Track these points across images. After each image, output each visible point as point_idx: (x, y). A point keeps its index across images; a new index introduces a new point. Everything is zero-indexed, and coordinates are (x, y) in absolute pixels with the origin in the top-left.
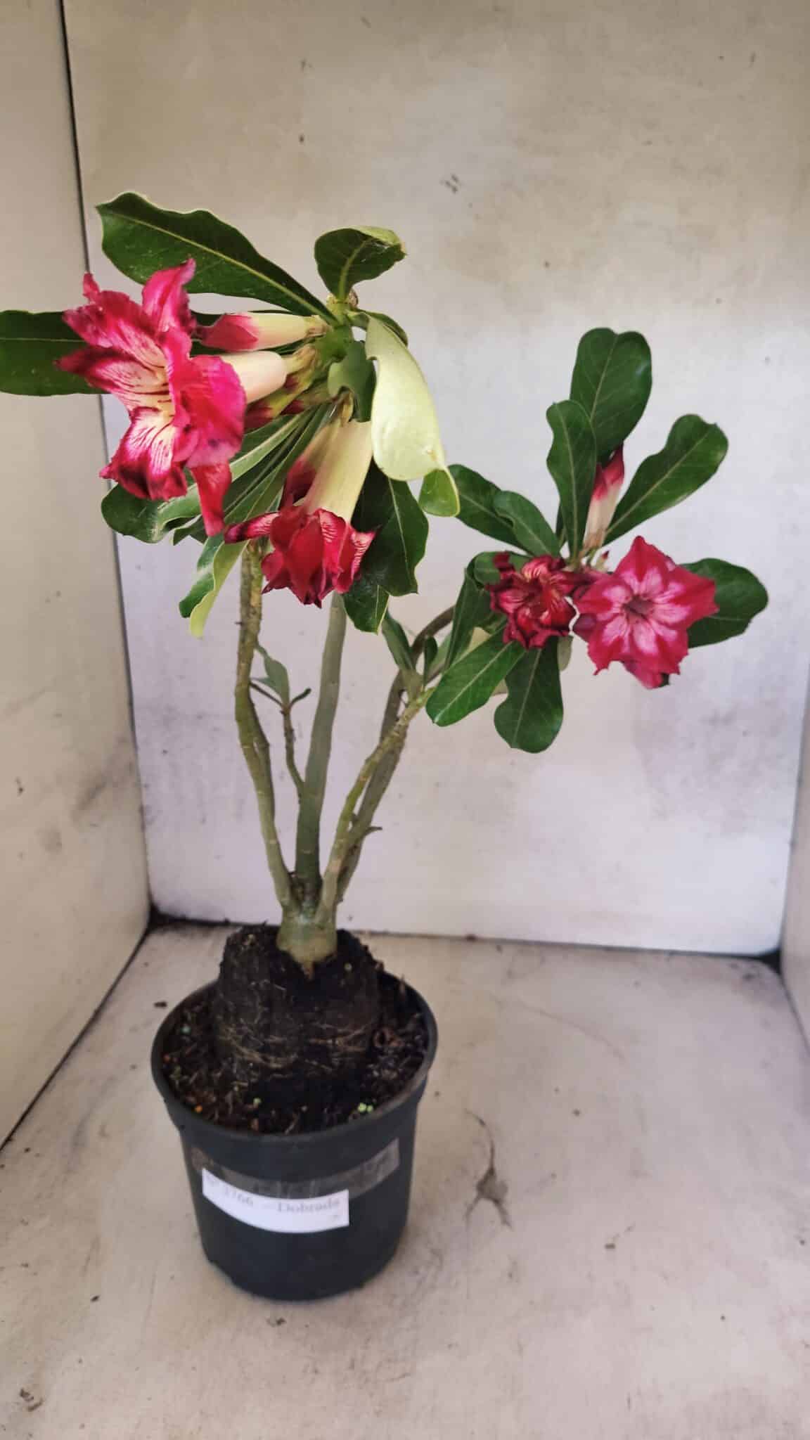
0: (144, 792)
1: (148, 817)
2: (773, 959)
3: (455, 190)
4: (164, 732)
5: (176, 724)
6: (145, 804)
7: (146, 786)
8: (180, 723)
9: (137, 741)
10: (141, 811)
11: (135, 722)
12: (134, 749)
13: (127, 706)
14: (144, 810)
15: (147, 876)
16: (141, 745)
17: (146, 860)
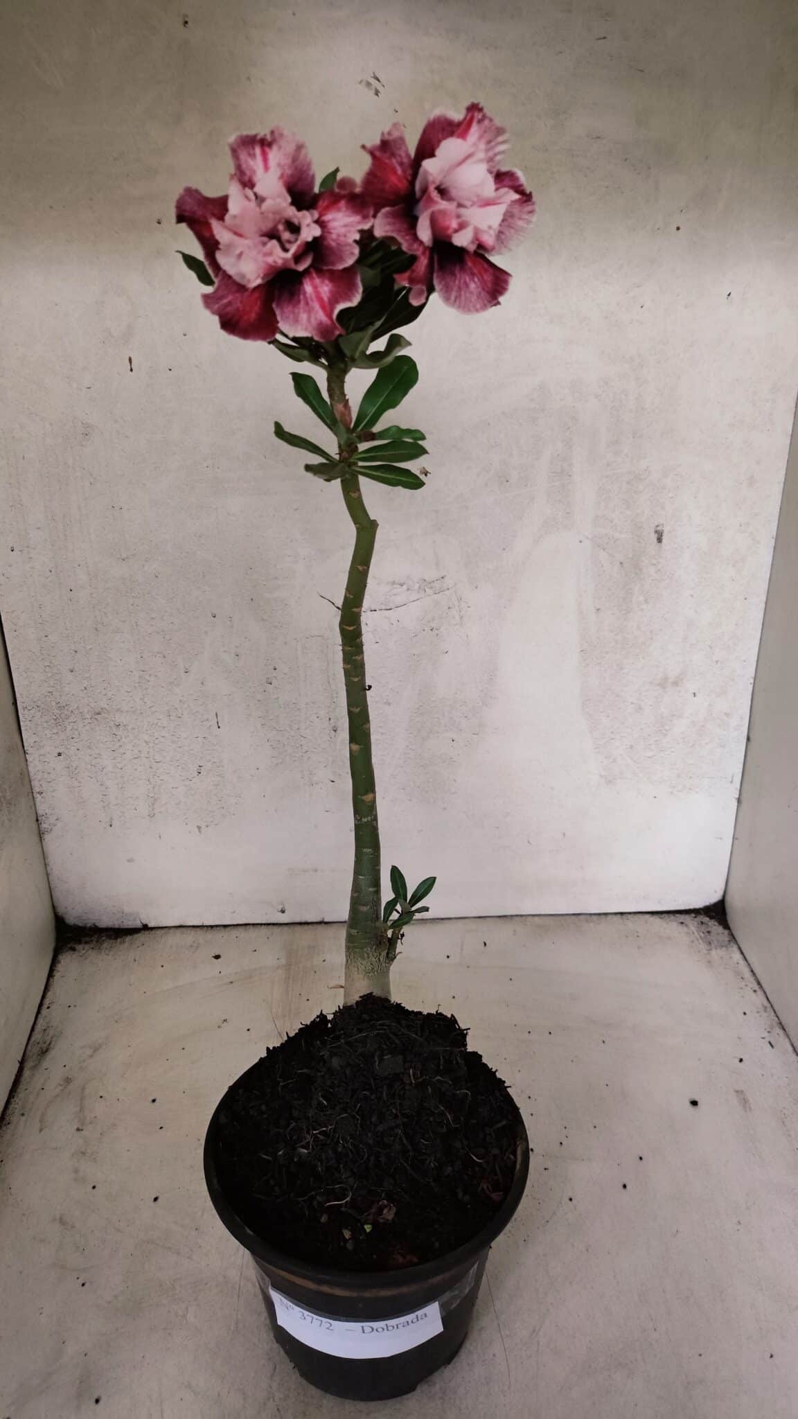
0: (38, 798)
1: (44, 826)
2: (717, 912)
3: (377, 93)
4: (57, 733)
5: (69, 722)
6: (40, 812)
7: (41, 793)
8: (74, 722)
9: (25, 744)
10: (37, 820)
11: (22, 724)
12: (23, 755)
13: (12, 708)
14: (39, 818)
15: (50, 888)
16: (30, 749)
17: (47, 871)
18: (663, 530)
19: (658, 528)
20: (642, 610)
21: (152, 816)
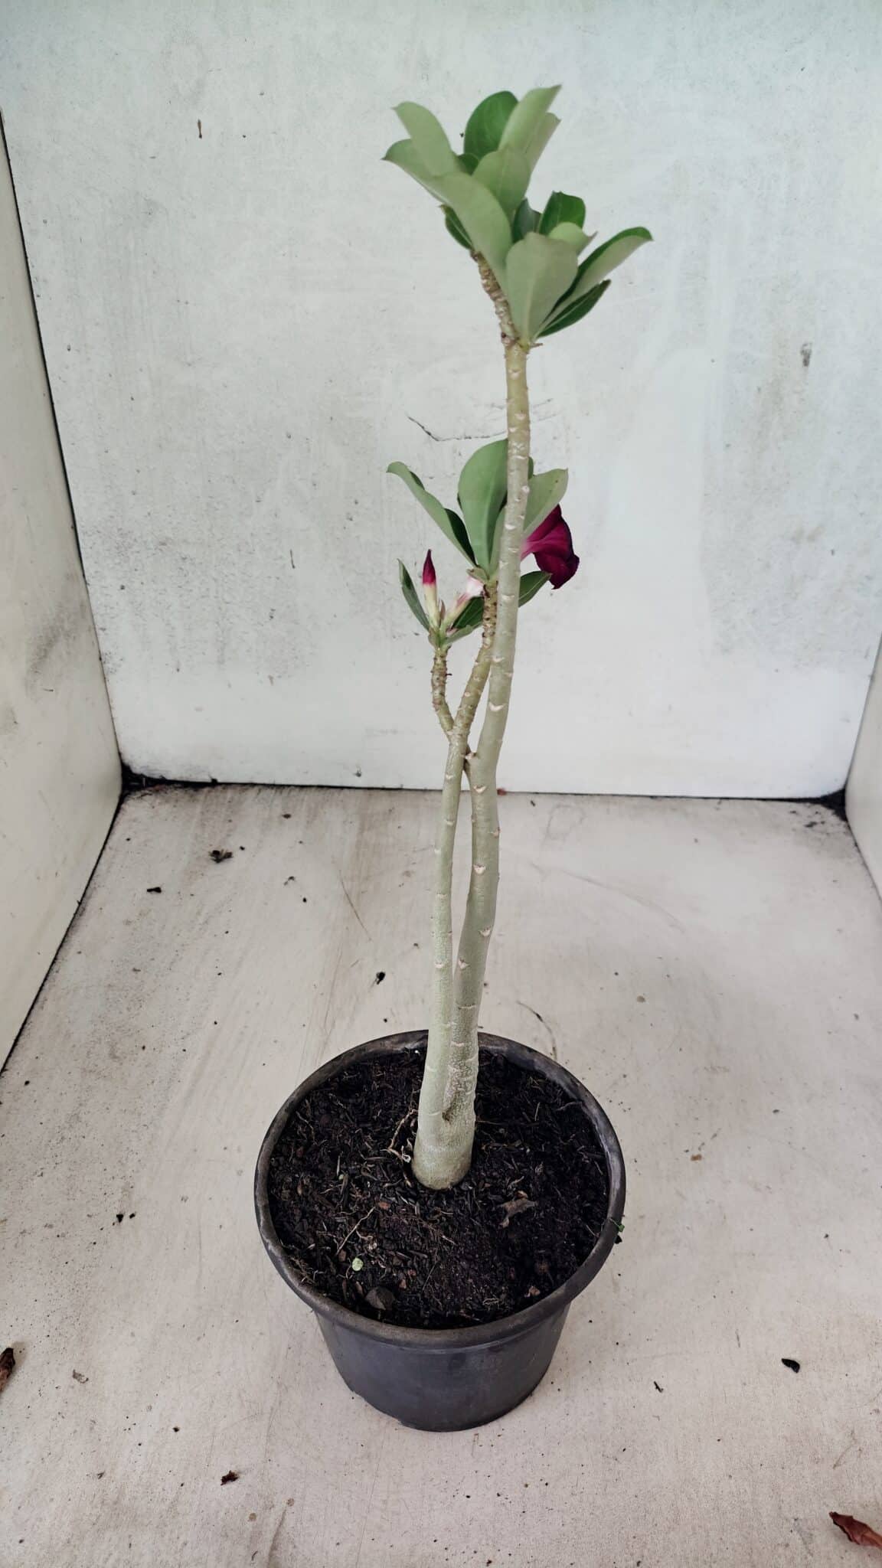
0: (101, 634)
1: (108, 666)
2: (836, 802)
4: (119, 563)
5: (132, 553)
6: (103, 650)
7: (104, 629)
8: (138, 552)
9: (86, 574)
10: (100, 659)
11: (82, 551)
12: (84, 585)
13: (71, 532)
14: (103, 658)
15: (115, 734)
16: (92, 580)
17: (112, 716)
18: (811, 351)
19: (806, 348)
20: (779, 448)
21: (221, 662)
